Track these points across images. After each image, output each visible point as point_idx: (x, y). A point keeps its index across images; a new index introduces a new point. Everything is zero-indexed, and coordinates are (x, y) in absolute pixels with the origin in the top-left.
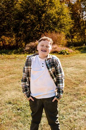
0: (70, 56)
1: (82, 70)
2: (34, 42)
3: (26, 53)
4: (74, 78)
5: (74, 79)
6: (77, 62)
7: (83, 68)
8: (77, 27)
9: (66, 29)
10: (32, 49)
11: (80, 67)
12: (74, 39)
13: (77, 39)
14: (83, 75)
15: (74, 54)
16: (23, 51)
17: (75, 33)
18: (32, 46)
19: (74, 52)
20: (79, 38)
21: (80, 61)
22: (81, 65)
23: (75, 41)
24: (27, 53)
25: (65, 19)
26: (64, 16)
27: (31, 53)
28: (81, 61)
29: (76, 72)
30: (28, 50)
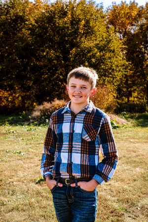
0: (120, 132)
1: (137, 169)
2: (51, 103)
3: (33, 122)
4: (115, 193)
5: (114, 196)
6: (132, 146)
7: (141, 163)
8: (139, 76)
9: (116, 78)
10: (45, 115)
11: (134, 159)
12: (131, 97)
13: (137, 97)
14: (138, 183)
15: (128, 129)
16: (28, 120)
17: (135, 88)
18: (47, 110)
19: (128, 124)
20: (141, 96)
21: (136, 145)
22: (139, 155)
23: (133, 101)
24: (36, 123)
25: (113, 60)
26: (112, 54)
27: (43, 123)
28: (139, 144)
29: (124, 176)
30: (37, 117)
